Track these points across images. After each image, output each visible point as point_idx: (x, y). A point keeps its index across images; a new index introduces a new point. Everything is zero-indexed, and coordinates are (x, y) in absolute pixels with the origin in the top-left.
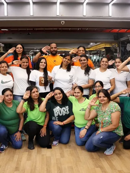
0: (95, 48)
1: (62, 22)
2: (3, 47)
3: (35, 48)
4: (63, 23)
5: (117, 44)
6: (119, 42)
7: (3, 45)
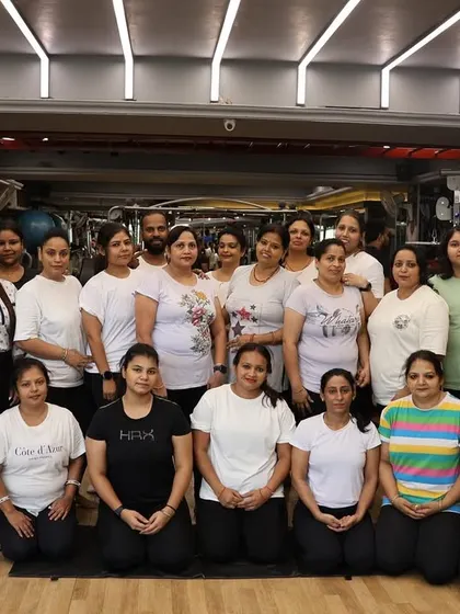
0: (332, 203)
1: (226, 125)
2: (18, 191)
3: (128, 199)
4: (230, 126)
5: (406, 194)
6: (415, 187)
7: (19, 186)
